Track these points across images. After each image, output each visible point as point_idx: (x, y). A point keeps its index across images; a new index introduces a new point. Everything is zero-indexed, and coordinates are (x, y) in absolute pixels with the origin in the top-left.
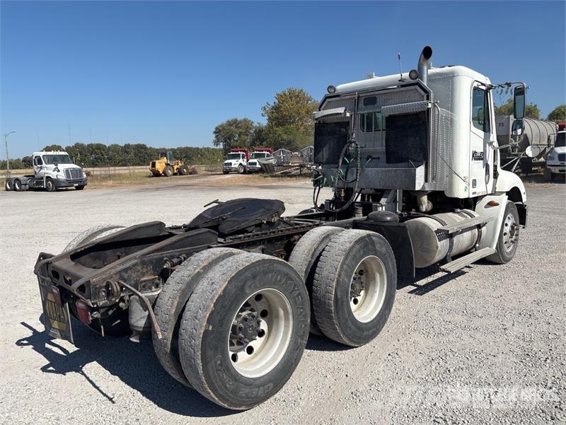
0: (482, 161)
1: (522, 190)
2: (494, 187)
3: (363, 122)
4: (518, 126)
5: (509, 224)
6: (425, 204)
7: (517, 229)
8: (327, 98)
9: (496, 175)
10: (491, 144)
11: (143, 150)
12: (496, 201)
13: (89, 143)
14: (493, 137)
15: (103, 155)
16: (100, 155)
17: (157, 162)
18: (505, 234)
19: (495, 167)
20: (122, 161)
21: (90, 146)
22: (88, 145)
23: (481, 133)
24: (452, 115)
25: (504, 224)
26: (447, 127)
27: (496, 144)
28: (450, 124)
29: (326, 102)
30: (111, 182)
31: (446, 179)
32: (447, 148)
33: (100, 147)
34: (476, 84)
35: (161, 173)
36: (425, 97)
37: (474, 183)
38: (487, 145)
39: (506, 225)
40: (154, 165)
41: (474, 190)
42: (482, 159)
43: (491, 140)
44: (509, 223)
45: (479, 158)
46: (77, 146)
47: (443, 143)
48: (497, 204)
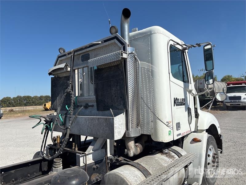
0: (184, 106)
1: (217, 125)
2: (196, 126)
3: (92, 77)
4: (210, 77)
5: (211, 155)
6: (133, 148)
7: (217, 158)
8: (59, 57)
9: (197, 116)
10: (190, 92)
11: (49, 98)
12: (199, 138)
13: (24, 96)
14: (192, 86)
15: (30, 101)
16: (29, 101)
17: (47, 104)
18: (209, 164)
19: (196, 109)
20: (39, 103)
21: (24, 97)
22: (23, 97)
23: (181, 83)
24: (152, 67)
25: (207, 155)
26: (149, 78)
27: (194, 92)
28: (151, 75)
29: (59, 61)
30: (19, 115)
31: (152, 124)
32: (150, 96)
33: (29, 97)
34: (171, 43)
35: (49, 109)
36: (122, 48)
37: (178, 126)
38: (188, 93)
39: (209, 156)
40: (45, 105)
41: (179, 132)
42: (184, 104)
43: (190, 88)
44: (211, 153)
45: (181, 104)
46: (18, 97)
47: (146, 92)
48: (200, 141)
